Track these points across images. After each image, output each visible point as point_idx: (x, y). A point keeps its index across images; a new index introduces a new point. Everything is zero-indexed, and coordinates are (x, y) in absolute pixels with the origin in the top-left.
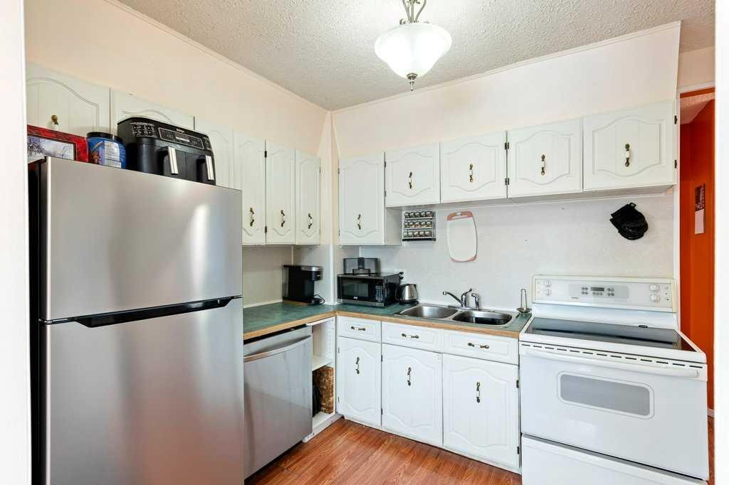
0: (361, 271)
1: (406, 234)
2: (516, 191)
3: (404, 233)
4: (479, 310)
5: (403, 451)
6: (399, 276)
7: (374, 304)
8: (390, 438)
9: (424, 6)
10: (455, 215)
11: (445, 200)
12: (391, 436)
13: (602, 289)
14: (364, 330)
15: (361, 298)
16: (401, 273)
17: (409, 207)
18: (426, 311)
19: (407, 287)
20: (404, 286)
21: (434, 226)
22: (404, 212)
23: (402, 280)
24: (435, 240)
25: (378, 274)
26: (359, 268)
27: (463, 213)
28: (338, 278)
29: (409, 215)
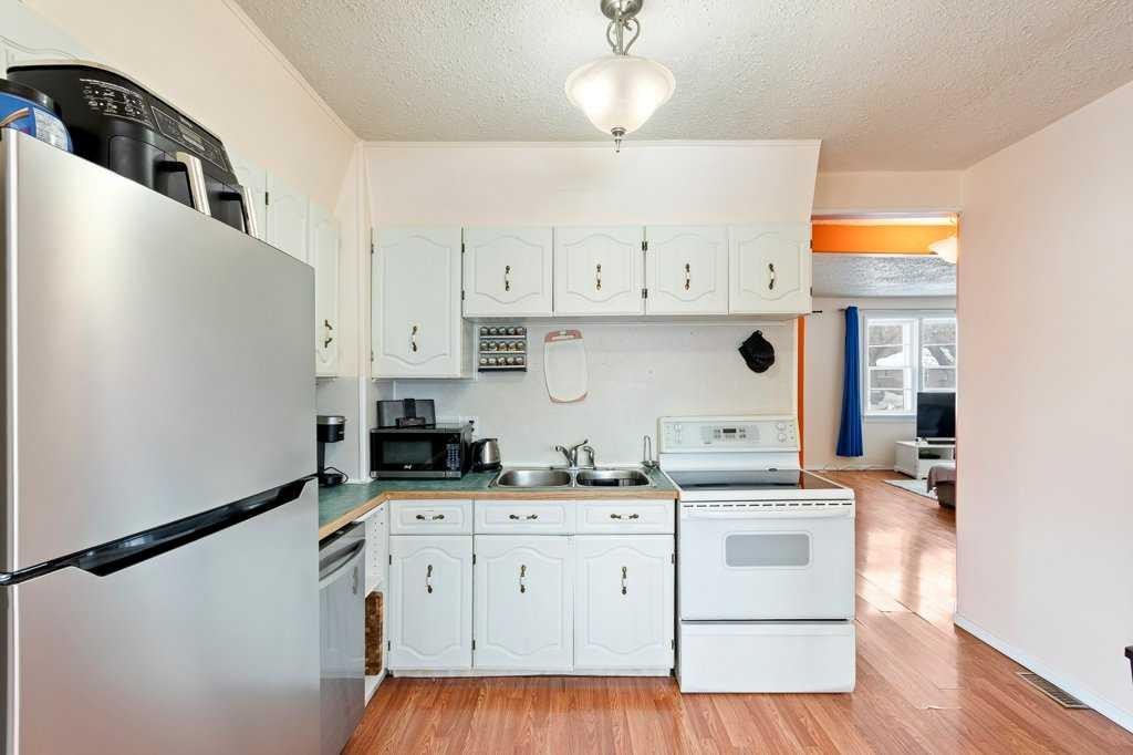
0: (412, 422)
1: (484, 361)
2: (656, 306)
3: (480, 360)
4: (596, 471)
5: (514, 696)
6: (470, 428)
7: (442, 474)
8: (484, 684)
9: (637, 35)
10: (557, 334)
12: (484, 681)
13: (734, 431)
14: (442, 517)
15: (417, 467)
16: (472, 422)
17: (489, 320)
18: (524, 478)
19: (487, 444)
20: (483, 442)
21: (527, 349)
22: (479, 327)
23: (474, 433)
24: (524, 370)
25: (435, 426)
26: (408, 418)
27: (569, 333)
28: (372, 435)
29: (489, 333)
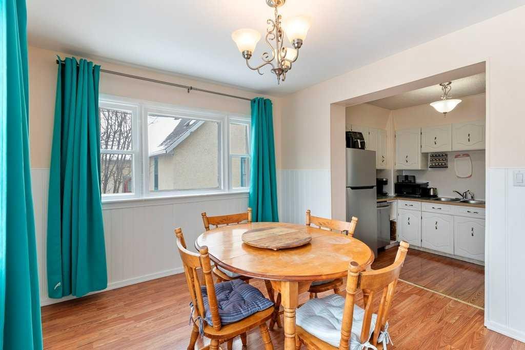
0: (407, 181)
1: (431, 164)
3: (429, 164)
4: (473, 200)
6: (427, 184)
7: (415, 196)
10: (459, 156)
11: (455, 149)
14: (412, 206)
15: (408, 193)
16: (428, 183)
18: (443, 199)
19: (432, 190)
20: (430, 189)
21: (447, 161)
22: (429, 154)
23: (429, 186)
24: (447, 167)
25: (415, 183)
27: (464, 155)
28: (395, 184)
29: (433, 156)
